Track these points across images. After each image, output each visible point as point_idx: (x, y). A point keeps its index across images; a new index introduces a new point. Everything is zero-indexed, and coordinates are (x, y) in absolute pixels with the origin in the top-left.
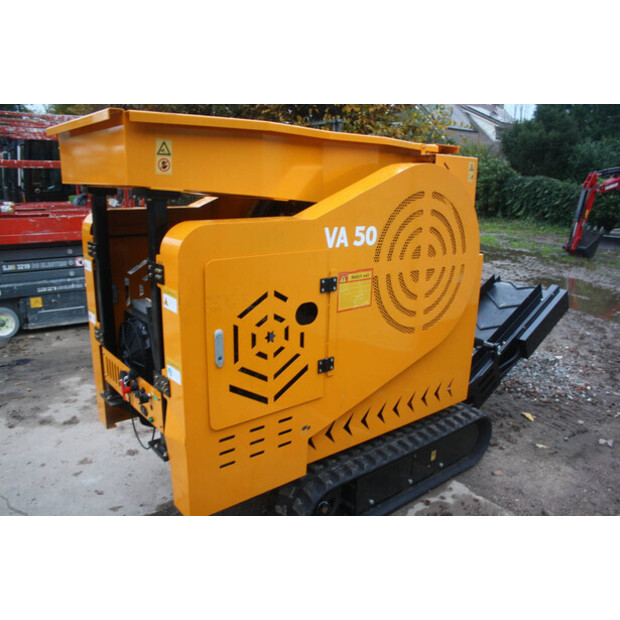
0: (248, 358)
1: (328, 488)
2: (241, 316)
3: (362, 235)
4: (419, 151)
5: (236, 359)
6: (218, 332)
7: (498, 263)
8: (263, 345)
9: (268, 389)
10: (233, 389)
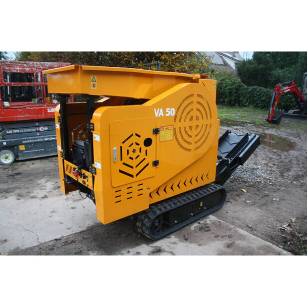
0: (126, 159)
1: (157, 214)
2: (123, 143)
3: (169, 112)
4: (192, 78)
5: (121, 160)
6: (115, 148)
7: (235, 127)
8: (131, 154)
9: (133, 172)
10: (121, 171)
